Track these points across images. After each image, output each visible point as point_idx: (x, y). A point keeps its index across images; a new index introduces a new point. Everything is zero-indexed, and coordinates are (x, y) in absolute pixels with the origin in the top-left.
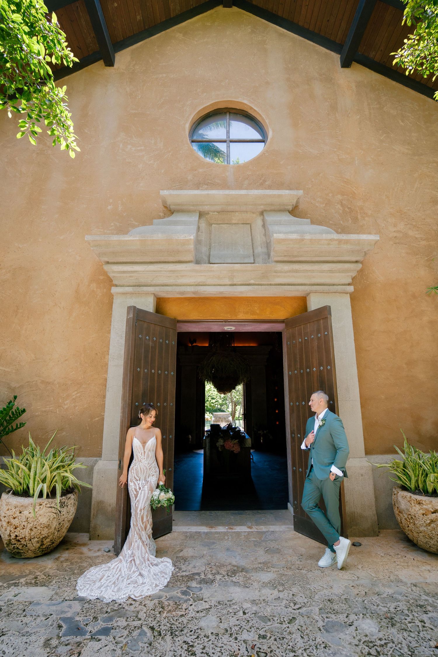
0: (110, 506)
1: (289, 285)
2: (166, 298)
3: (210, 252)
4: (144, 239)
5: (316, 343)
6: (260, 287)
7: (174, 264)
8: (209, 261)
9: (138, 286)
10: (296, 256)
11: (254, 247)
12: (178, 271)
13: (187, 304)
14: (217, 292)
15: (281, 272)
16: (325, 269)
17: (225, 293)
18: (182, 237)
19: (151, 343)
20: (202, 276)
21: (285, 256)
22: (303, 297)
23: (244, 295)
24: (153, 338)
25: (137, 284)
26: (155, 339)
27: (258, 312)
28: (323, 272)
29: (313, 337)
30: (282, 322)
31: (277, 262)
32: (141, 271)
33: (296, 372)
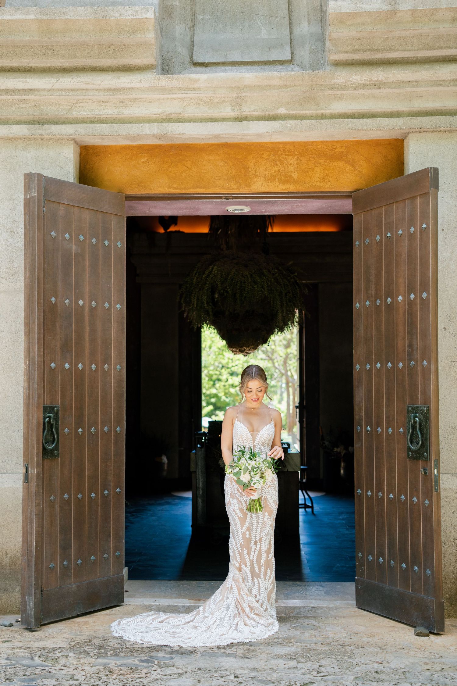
0: (7, 554)
1: (362, 116)
2: (99, 147)
3: (193, 36)
4: (46, 18)
5: (405, 246)
6: (298, 122)
7: (115, 75)
8: (191, 57)
9: (39, 123)
10: (379, 50)
11: (293, 20)
12: (123, 89)
13: (145, 160)
14: (207, 135)
15: (344, 87)
16: (444, 78)
17: (224, 136)
18: (129, 13)
19: (74, 247)
20: (174, 99)
21: (355, 51)
22: (396, 140)
23: (266, 140)
24: (77, 236)
25: (37, 117)
26: (81, 238)
27: (295, 176)
28: (441, 85)
29: (400, 232)
30: (347, 196)
31: (338, 64)
32: (44, 90)
33: (368, 303)
